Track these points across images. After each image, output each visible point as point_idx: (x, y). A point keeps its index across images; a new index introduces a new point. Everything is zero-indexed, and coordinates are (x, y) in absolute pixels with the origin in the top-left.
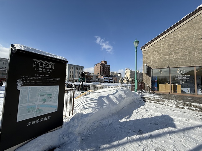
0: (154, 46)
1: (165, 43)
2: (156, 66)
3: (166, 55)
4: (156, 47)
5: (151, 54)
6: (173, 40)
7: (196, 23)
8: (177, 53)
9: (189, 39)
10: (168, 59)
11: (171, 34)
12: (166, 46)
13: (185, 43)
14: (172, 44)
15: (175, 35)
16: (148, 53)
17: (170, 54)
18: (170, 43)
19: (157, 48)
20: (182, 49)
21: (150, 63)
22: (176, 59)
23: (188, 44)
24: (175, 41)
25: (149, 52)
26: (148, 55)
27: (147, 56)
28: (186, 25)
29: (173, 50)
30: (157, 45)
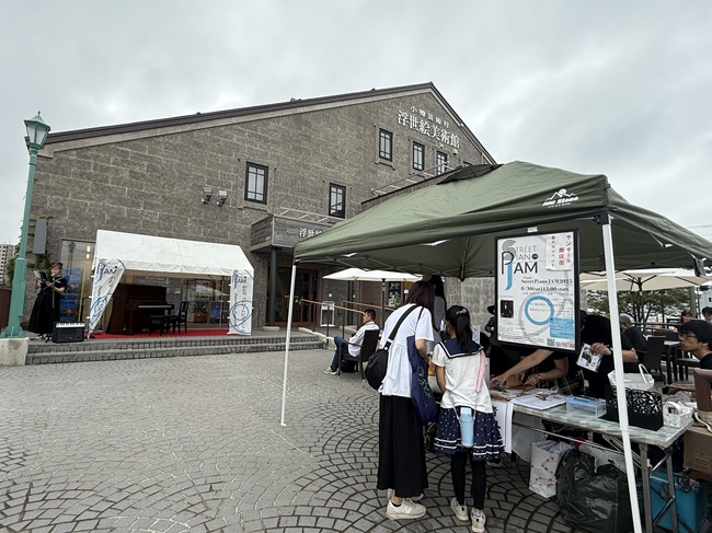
0: (86, 157)
1: (123, 161)
2: (84, 232)
3: (120, 201)
4: (92, 161)
5: (70, 181)
6: (146, 163)
7: (197, 144)
8: (153, 207)
9: (180, 177)
10: (126, 215)
11: (144, 144)
12: (125, 175)
13: (172, 185)
14: (143, 175)
15: (153, 151)
16: (56, 173)
17: (133, 202)
18: (137, 169)
19: (95, 169)
20: (163, 197)
21: (62, 213)
22: (148, 222)
23: (177, 191)
24: (151, 168)
25: (63, 169)
26: (58, 183)
27: (52, 183)
28: (180, 137)
29: (142, 195)
30: (97, 156)
